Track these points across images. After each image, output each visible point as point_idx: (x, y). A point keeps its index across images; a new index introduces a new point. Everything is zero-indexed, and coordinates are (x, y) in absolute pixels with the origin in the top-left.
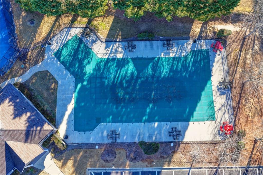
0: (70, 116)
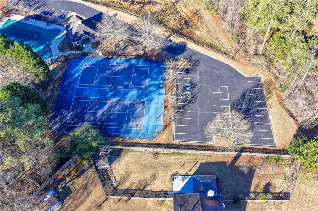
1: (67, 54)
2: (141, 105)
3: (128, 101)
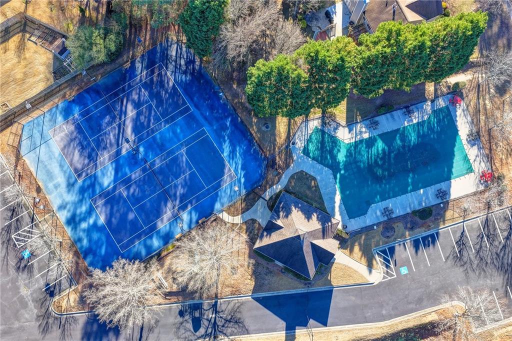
0: (340, 207)
1: (283, 176)
2: (79, 166)
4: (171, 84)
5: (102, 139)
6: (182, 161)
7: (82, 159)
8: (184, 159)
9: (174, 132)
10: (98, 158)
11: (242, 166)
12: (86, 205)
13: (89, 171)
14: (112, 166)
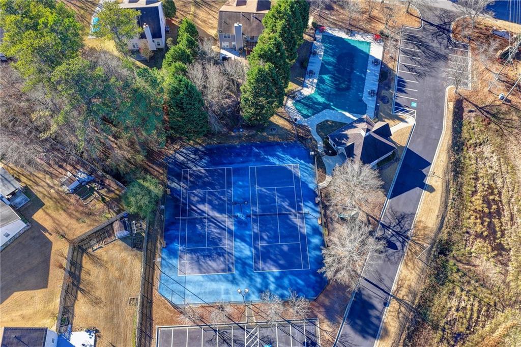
1: (314, 137)
2: (222, 266)
3: (229, 245)
4: (203, 171)
5: (213, 238)
6: (265, 192)
7: (218, 260)
8: (265, 190)
9: (240, 187)
10: (225, 249)
11: (291, 157)
12: (256, 277)
13: (231, 261)
14: (238, 242)
